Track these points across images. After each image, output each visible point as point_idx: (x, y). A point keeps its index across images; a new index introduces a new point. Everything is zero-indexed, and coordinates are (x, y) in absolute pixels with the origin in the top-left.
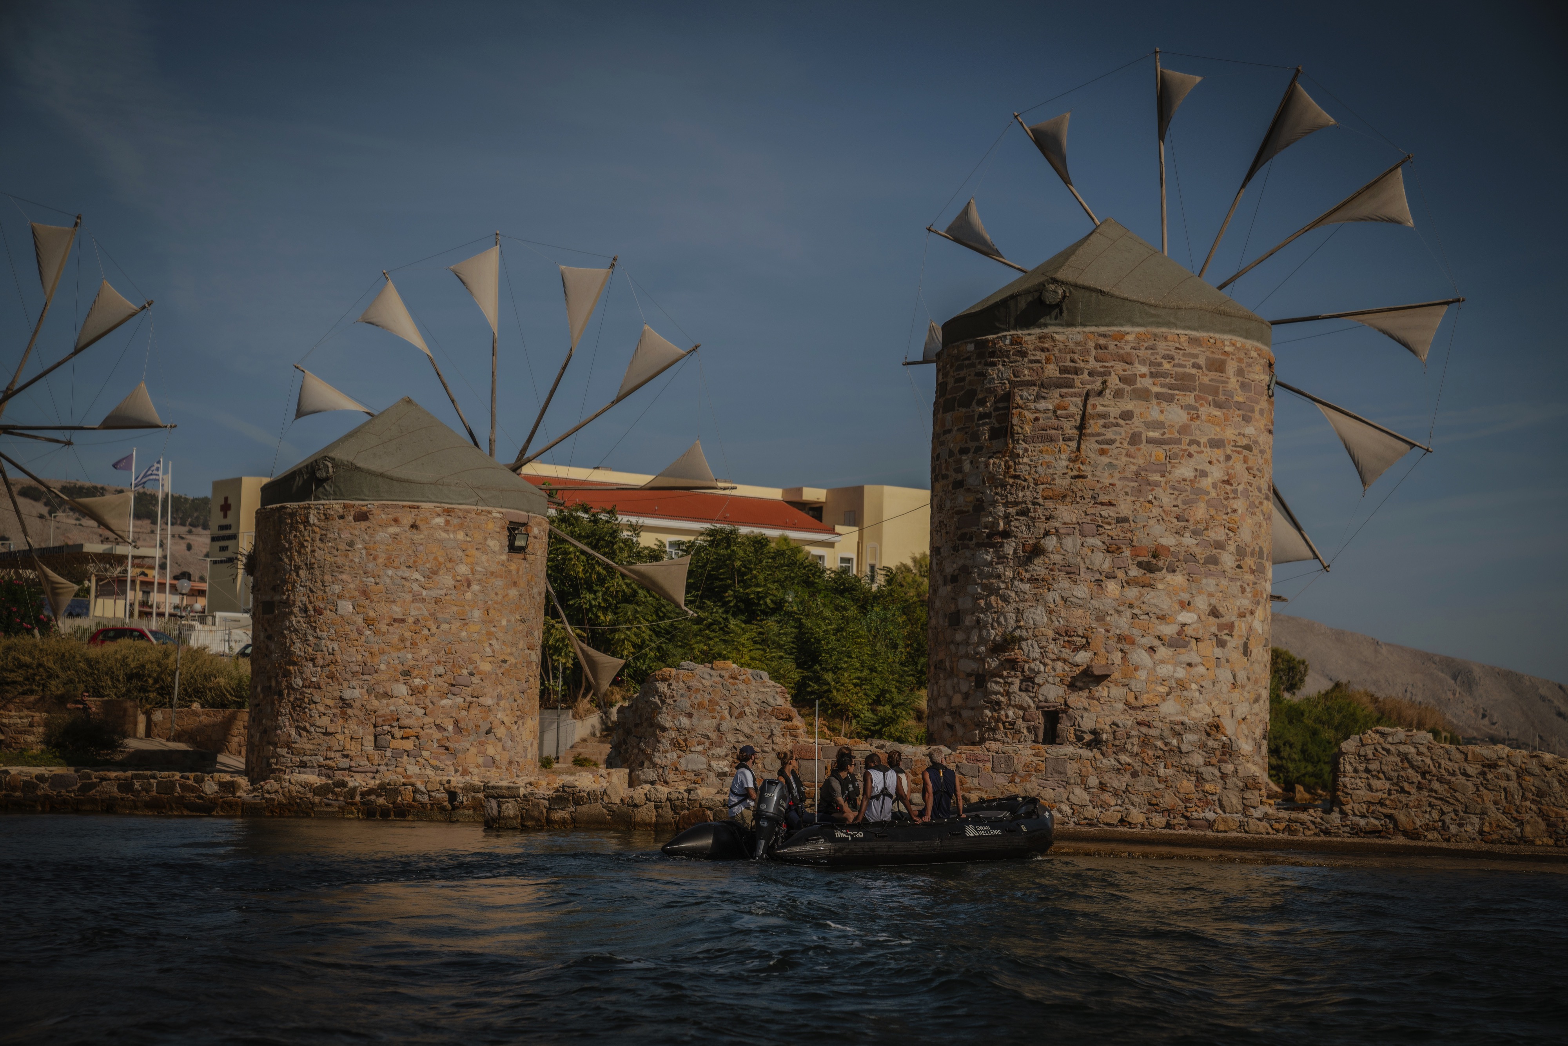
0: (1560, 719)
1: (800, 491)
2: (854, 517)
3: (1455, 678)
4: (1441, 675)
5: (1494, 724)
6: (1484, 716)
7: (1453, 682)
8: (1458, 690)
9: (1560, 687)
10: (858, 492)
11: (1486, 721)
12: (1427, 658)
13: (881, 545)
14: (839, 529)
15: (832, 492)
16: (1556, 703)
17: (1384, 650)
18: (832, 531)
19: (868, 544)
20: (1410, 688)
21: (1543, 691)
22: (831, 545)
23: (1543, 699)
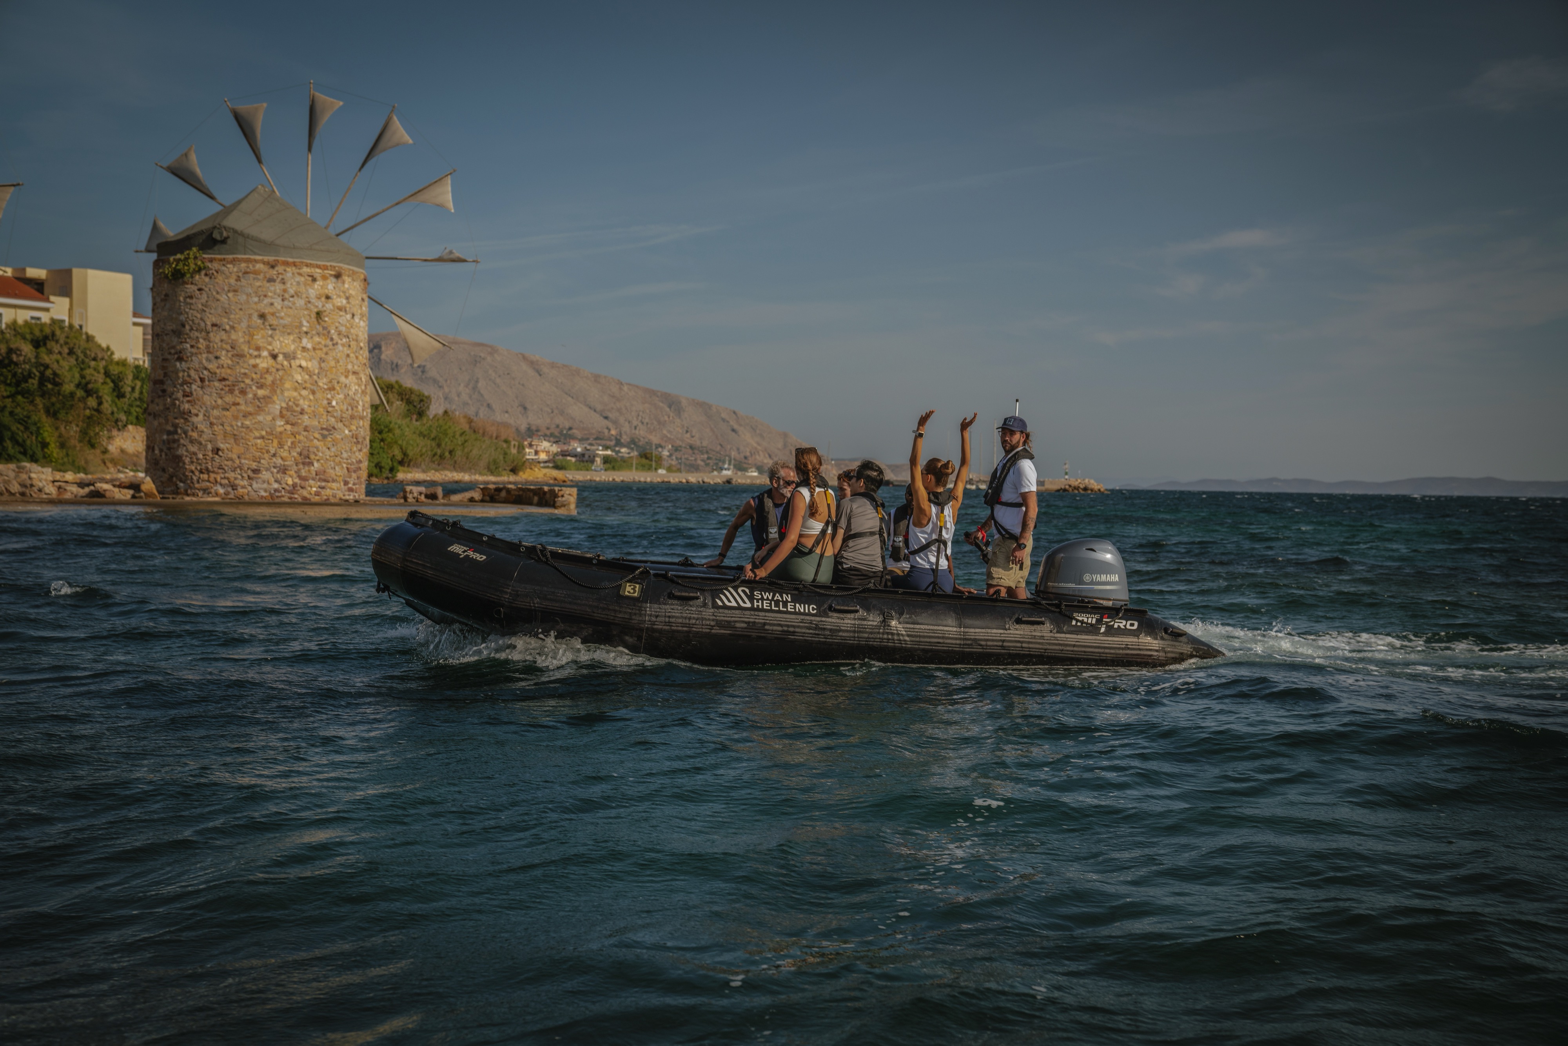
0: (733, 434)
1: (24, 270)
2: (66, 290)
3: (670, 407)
4: (661, 404)
5: (693, 437)
6: (687, 432)
7: (668, 409)
8: (672, 414)
9: (734, 413)
10: (69, 273)
11: (688, 435)
12: (653, 393)
13: (86, 311)
14: (52, 298)
15: (50, 272)
16: (732, 423)
17: (625, 388)
18: (47, 300)
19: (77, 310)
20: (641, 413)
21: (723, 415)
22: (47, 310)
23: (724, 420)
